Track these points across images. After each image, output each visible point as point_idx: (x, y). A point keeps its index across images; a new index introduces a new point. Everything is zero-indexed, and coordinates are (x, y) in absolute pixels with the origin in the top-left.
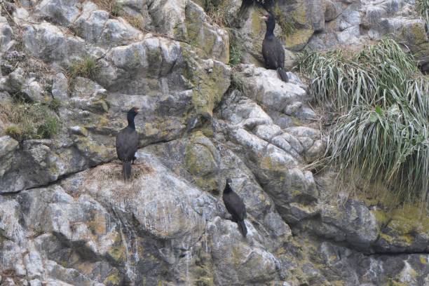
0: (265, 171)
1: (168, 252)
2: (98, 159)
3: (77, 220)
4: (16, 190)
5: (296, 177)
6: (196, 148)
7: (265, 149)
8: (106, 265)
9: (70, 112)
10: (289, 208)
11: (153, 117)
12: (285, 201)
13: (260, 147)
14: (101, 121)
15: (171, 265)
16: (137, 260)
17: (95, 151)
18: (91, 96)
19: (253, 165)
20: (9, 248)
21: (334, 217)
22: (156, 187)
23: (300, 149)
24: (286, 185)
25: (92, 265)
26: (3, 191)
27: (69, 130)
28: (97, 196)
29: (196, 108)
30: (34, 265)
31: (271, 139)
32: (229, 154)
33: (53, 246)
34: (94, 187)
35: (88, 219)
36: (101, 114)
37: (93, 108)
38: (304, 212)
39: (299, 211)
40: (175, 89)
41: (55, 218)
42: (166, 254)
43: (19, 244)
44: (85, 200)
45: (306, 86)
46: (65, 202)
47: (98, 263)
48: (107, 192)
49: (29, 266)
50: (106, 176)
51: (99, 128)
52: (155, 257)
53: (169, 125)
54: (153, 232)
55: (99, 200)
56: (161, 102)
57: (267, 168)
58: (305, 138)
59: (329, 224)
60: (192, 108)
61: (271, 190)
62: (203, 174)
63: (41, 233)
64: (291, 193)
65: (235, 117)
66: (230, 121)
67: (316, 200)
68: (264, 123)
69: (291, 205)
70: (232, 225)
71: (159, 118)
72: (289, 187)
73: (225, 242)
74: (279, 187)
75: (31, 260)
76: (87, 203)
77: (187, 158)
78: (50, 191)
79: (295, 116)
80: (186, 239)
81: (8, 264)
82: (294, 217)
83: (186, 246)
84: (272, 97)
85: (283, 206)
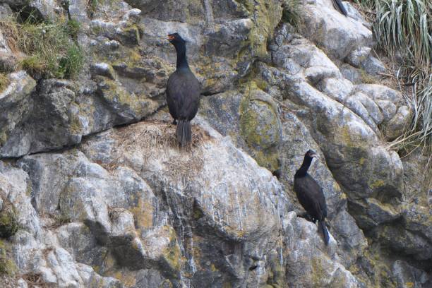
0: (340, 147)
1: (237, 261)
2: (130, 115)
3: (116, 205)
4: (20, 154)
5: (382, 159)
6: (256, 107)
7: (341, 114)
8: (156, 275)
9: (93, 41)
10: (365, 206)
11: (197, 56)
12: (360, 195)
13: (336, 112)
14: (132, 57)
15: (239, 280)
16: (194, 270)
17: (126, 102)
18: (121, 18)
19: (323, 137)
20: (23, 242)
21: (424, 223)
22: (224, 162)
23: (379, 117)
24: (368, 171)
25: (133, 274)
26: (4, 155)
27: (92, 68)
28: (143, 170)
29: (252, 46)
30: (65, 269)
31: (346, 99)
32: (292, 119)
33: (84, 242)
34: (138, 156)
35: (130, 204)
36: (131, 47)
37: (125, 36)
38: (387, 213)
39: (380, 210)
40: (221, 16)
41: (87, 199)
42: (234, 264)
43: (35, 237)
44: (126, 175)
45: (370, 24)
46: (96, 176)
47: (145, 272)
48: (158, 165)
49: (58, 269)
50: (154, 141)
51: (130, 67)
52: (216, 268)
53: (218, 71)
54: (223, 228)
55: (145, 176)
56: (211, 35)
57: (345, 143)
58: (386, 102)
59: (414, 233)
60: (247, 47)
61: (343, 178)
62: (264, 147)
63: (67, 221)
64: (372, 183)
65: (292, 64)
66: (287, 69)
67: (399, 195)
68: (333, 75)
69: (370, 201)
70: (310, 227)
71: (205, 59)
72: (371, 173)
73: (305, 251)
74: (357, 173)
75: (60, 261)
76: (130, 180)
77: (244, 121)
78: (70, 158)
79: (364, 68)
80: (262, 243)
81: (25, 266)
82: (370, 220)
83: (260, 253)
84: (337, 37)
85: (357, 202)
